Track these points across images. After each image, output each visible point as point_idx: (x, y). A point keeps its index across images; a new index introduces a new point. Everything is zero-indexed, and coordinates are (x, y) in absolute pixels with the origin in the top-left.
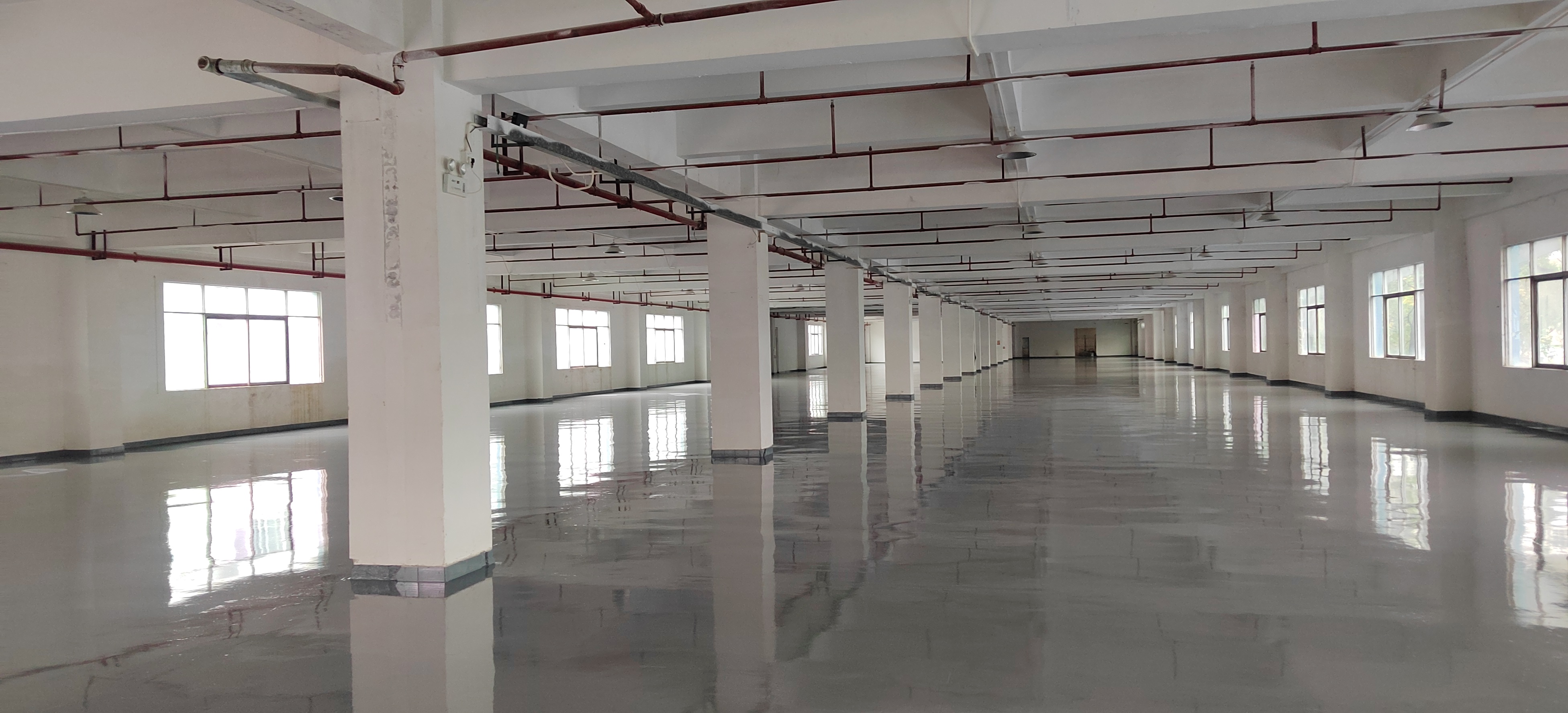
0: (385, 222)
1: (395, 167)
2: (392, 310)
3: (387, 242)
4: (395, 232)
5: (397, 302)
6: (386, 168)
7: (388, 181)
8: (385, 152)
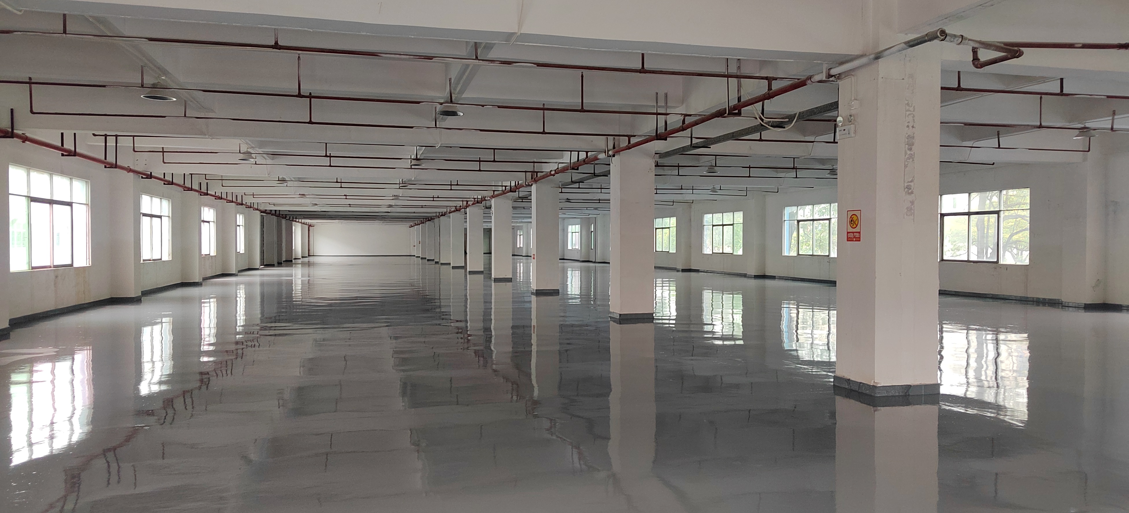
0: (905, 150)
1: (913, 113)
2: (908, 210)
3: (906, 164)
4: (912, 157)
5: (912, 205)
6: (908, 113)
7: (909, 122)
8: (907, 102)
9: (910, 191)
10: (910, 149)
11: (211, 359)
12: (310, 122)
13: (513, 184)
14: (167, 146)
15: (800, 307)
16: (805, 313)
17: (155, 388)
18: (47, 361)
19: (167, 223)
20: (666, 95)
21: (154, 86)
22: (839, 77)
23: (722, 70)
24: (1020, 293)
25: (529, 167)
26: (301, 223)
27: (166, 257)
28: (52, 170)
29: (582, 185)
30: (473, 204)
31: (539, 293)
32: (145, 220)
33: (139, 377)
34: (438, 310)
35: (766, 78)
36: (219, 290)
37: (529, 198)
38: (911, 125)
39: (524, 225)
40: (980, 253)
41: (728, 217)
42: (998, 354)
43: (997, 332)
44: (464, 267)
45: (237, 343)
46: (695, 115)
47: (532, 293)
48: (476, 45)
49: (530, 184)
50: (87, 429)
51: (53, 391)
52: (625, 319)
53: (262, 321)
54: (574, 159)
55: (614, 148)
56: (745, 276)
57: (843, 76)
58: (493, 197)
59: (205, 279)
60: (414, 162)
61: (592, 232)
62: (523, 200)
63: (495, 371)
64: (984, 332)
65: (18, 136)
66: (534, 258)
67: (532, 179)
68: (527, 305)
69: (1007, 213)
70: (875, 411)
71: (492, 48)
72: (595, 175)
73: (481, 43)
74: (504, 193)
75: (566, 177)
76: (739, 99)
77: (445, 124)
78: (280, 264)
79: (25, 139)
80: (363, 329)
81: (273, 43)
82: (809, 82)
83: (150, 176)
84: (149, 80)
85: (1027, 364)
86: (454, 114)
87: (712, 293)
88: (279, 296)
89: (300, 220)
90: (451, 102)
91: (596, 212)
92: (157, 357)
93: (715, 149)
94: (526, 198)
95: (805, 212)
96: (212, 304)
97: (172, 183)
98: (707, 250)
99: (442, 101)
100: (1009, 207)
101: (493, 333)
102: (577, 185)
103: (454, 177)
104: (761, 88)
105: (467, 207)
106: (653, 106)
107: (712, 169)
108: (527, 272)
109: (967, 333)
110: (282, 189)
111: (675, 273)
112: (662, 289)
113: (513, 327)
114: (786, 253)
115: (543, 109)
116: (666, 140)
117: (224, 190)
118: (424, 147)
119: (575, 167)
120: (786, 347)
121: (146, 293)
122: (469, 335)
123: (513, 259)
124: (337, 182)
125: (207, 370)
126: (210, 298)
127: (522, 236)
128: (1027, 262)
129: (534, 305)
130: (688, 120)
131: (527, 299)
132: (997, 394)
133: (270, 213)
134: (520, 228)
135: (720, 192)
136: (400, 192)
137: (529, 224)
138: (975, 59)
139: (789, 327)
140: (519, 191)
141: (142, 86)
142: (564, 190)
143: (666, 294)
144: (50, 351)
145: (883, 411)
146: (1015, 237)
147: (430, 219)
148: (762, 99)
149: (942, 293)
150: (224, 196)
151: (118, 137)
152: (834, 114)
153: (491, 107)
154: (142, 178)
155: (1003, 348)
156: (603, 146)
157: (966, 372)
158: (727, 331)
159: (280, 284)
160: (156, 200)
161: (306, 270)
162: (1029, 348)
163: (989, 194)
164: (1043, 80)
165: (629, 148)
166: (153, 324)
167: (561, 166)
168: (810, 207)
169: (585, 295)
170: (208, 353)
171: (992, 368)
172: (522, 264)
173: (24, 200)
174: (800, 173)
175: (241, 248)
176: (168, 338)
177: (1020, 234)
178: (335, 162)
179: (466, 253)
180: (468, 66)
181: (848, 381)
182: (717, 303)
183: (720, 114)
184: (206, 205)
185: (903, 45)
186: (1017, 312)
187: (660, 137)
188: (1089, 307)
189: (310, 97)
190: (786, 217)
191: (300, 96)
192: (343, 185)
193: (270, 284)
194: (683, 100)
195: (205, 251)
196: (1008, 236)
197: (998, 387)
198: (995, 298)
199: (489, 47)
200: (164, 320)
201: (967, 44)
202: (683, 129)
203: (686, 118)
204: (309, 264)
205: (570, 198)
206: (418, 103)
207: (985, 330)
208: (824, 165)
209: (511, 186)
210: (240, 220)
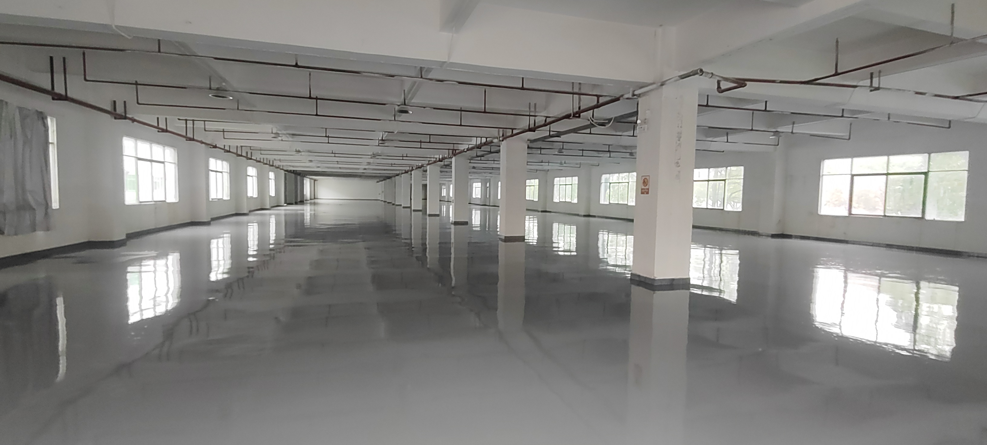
0: (676, 141)
1: (681, 119)
2: (677, 176)
3: (676, 149)
6: (678, 119)
7: (679, 124)
9: (678, 165)
10: (679, 140)
11: (255, 259)
12: (317, 115)
13: (441, 157)
14: (226, 128)
15: (610, 233)
16: (612, 237)
17: (220, 277)
18: (151, 259)
19: (226, 177)
20: (535, 104)
21: (218, 89)
22: (639, 96)
23: (570, 90)
24: (736, 228)
25: (451, 146)
26: (310, 178)
27: (226, 197)
28: (152, 140)
29: (482, 158)
30: (416, 169)
31: (456, 223)
32: (212, 174)
33: (210, 270)
34: (394, 232)
35: (596, 95)
36: (259, 218)
37: (450, 165)
38: (680, 126)
39: (446, 182)
40: (713, 204)
41: (569, 180)
42: (722, 262)
43: (721, 250)
44: (410, 207)
45: (271, 250)
46: (552, 117)
47: (452, 223)
48: (421, 69)
49: (451, 157)
50: (176, 301)
51: (155, 277)
52: (508, 239)
53: (286, 237)
54: (479, 142)
55: (503, 135)
56: (578, 215)
57: (641, 95)
58: (428, 164)
59: (250, 211)
60: (380, 142)
61: (488, 187)
62: (447, 167)
63: (428, 269)
64: (714, 249)
65: (130, 119)
66: (453, 202)
67: (452, 153)
68: (448, 231)
69: (730, 181)
70: (654, 293)
71: (431, 71)
72: (491, 152)
73: (424, 67)
74: (435, 162)
75: (473, 153)
76: (579, 108)
77: (400, 119)
78: (296, 203)
79: (133, 120)
80: (349, 243)
81: (294, 64)
82: (621, 98)
83: (215, 147)
84: (214, 86)
85: (738, 268)
86: (406, 112)
87: (559, 225)
88: (296, 223)
89: (309, 177)
90: (405, 104)
91: (491, 175)
92: (221, 258)
93: (563, 138)
94: (449, 166)
95: (614, 178)
96: (255, 227)
97: (229, 152)
98: (556, 200)
99: (399, 104)
100: (731, 177)
101: (428, 246)
102: (479, 159)
103: (405, 151)
104: (593, 101)
105: (412, 170)
106: (527, 111)
107: (560, 151)
108: (448, 211)
109: (705, 250)
110: (297, 157)
111: (536, 213)
112: (529, 222)
113: (440, 243)
114: (602, 202)
115: (461, 111)
116: (534, 131)
117: (262, 156)
118: (387, 133)
119: (479, 147)
120: (601, 257)
121: (213, 219)
122: (413, 248)
123: (440, 203)
124: (332, 153)
125: (253, 266)
126: (253, 223)
127: (445, 189)
128: (740, 210)
129: (453, 231)
130: (549, 120)
131: (448, 227)
132: (720, 284)
133: (290, 171)
134: (444, 184)
135: (565, 165)
136: (371, 161)
137: (450, 182)
138: (719, 87)
139: (603, 245)
140: (444, 161)
141: (210, 89)
142: (472, 161)
143: (531, 225)
144: (153, 253)
145: (659, 294)
146: (733, 195)
147: (389, 178)
148: (593, 108)
149: (694, 227)
150: (262, 160)
151: (195, 122)
152: (635, 118)
153: (429, 108)
154: (210, 148)
155: (724, 258)
156: (497, 135)
157: (703, 271)
158: (567, 248)
159: (297, 215)
160: (219, 162)
161: (313, 207)
162: (740, 259)
163: (720, 169)
164: (756, 101)
165: (512, 136)
166: (218, 238)
167: (470, 146)
168: (617, 175)
169: (483, 225)
170: (253, 256)
171: (718, 269)
172: (445, 206)
173: (134, 159)
174: (612, 154)
175: (272, 193)
176: (228, 246)
177: (736, 193)
178: (331, 140)
179: (411, 199)
180: (415, 82)
181: (639, 276)
182: (561, 230)
183: (568, 117)
184: (250, 166)
185: (678, 78)
186: (734, 238)
187: (531, 130)
188: (774, 236)
189: (317, 99)
190: (603, 181)
191: (310, 98)
192: (336, 155)
193: (291, 215)
194: (545, 108)
195: (250, 194)
196: (730, 194)
197: (721, 280)
198: (721, 230)
199: (429, 70)
200: (225, 235)
201: (715, 78)
202: (545, 125)
203: (547, 119)
204: (315, 204)
205: (475, 166)
206: (384, 104)
207: (715, 248)
208: (626, 149)
209: (439, 158)
210: (272, 175)
